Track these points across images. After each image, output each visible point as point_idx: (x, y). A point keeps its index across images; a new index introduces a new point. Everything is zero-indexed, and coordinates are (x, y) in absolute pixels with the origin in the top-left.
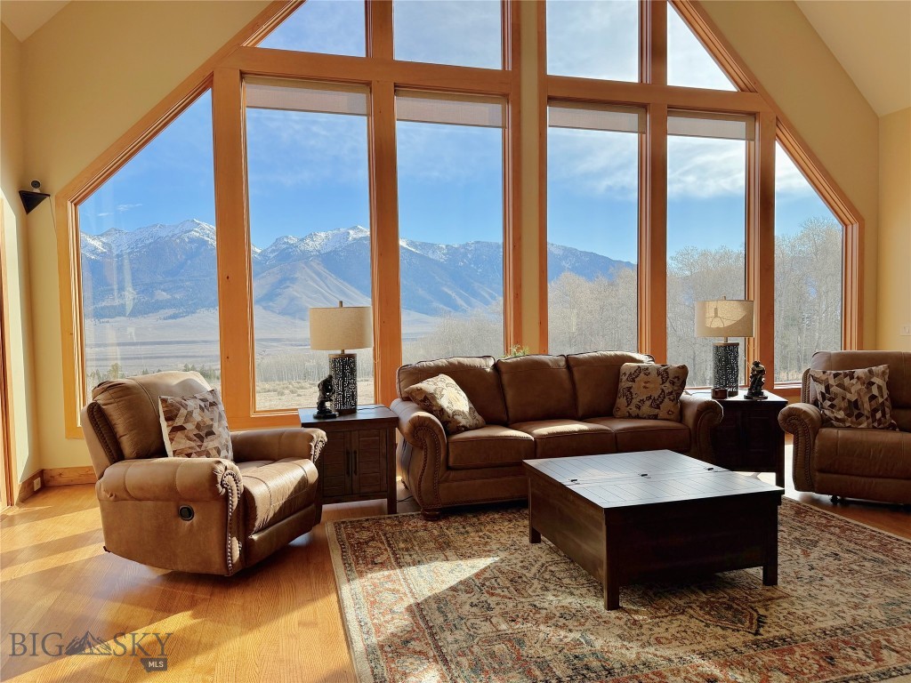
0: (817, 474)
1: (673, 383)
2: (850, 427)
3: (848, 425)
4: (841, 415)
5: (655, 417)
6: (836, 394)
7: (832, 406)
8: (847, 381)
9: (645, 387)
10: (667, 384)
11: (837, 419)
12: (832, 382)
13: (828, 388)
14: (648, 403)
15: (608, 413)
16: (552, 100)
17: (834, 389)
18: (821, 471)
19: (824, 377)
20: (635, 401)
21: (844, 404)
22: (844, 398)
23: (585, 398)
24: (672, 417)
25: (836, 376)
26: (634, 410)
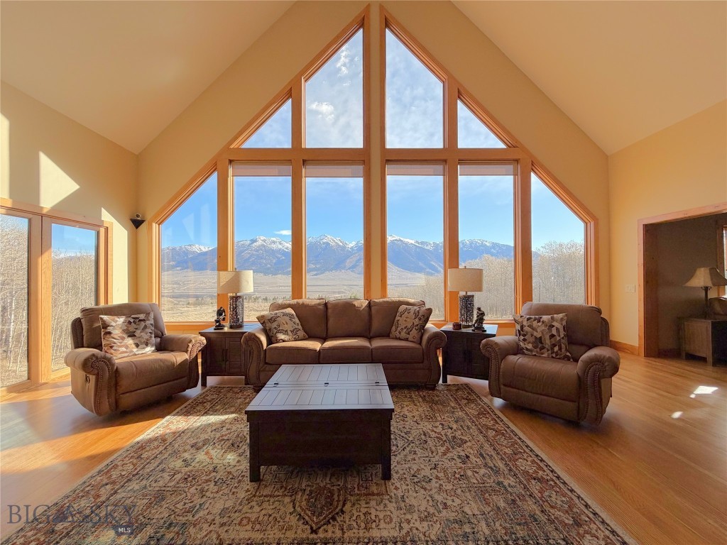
0: (502, 387)
1: (420, 319)
2: (535, 355)
3: (534, 353)
4: (530, 346)
5: (407, 340)
6: (527, 332)
7: (524, 340)
8: (535, 324)
9: (406, 321)
10: (417, 320)
11: (527, 349)
12: (525, 323)
13: (522, 327)
14: (405, 330)
15: (386, 335)
16: (388, 161)
17: (526, 328)
18: (505, 385)
19: (521, 320)
20: (399, 329)
21: (532, 339)
22: (532, 335)
23: (376, 325)
24: (415, 340)
25: (528, 319)
26: (398, 335)
